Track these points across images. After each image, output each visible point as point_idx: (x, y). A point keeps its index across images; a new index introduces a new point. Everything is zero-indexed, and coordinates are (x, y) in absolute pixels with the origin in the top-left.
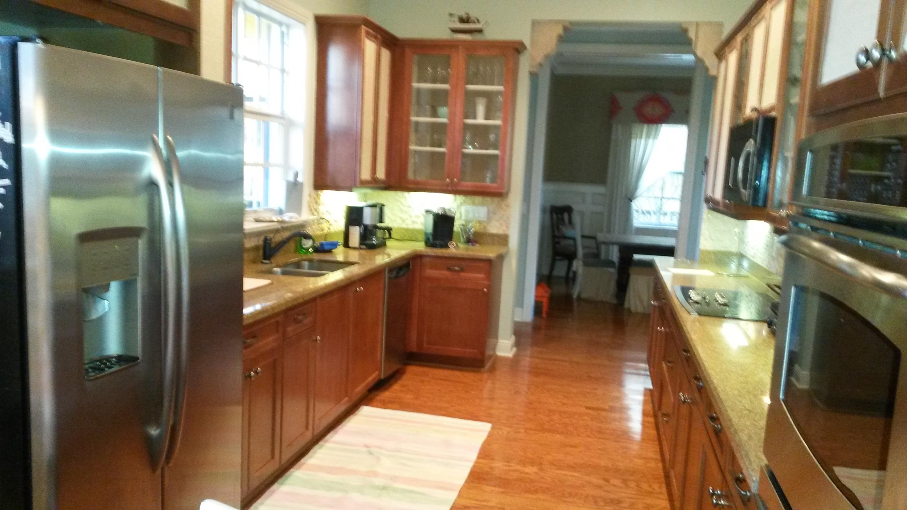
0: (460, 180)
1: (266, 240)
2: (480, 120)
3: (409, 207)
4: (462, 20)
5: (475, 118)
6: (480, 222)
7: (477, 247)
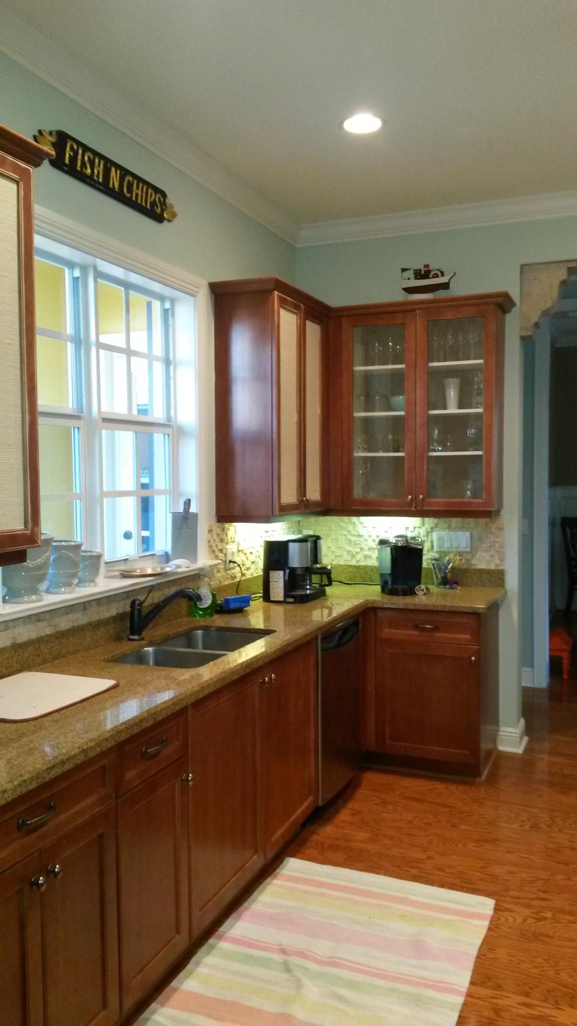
0: (428, 495)
1: (133, 604)
2: (452, 410)
3: (360, 536)
4: (419, 275)
5: (445, 408)
6: (460, 554)
7: (459, 590)
